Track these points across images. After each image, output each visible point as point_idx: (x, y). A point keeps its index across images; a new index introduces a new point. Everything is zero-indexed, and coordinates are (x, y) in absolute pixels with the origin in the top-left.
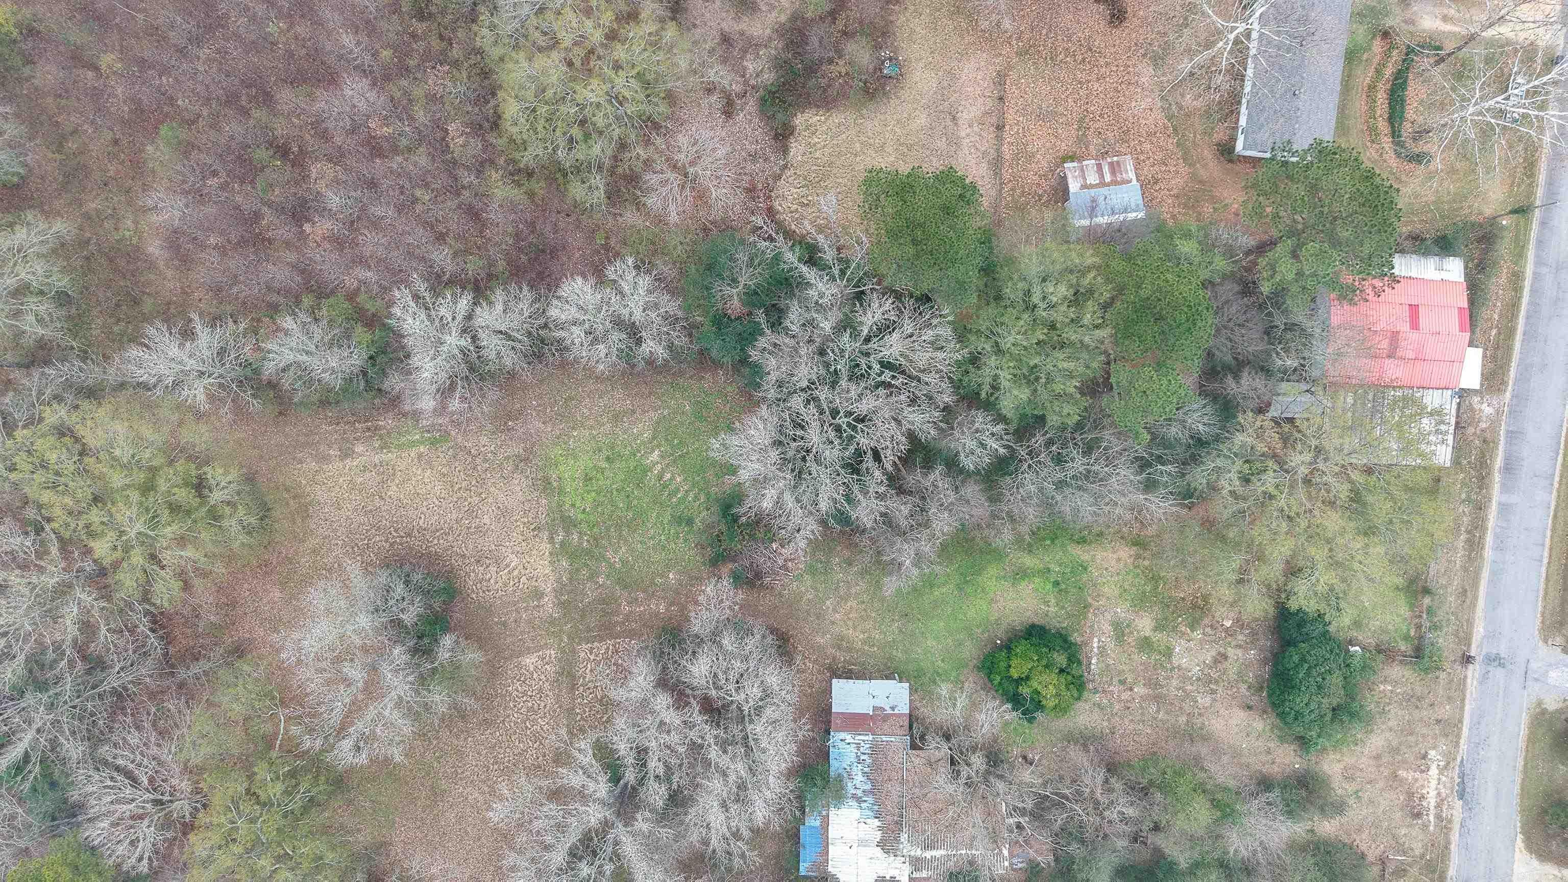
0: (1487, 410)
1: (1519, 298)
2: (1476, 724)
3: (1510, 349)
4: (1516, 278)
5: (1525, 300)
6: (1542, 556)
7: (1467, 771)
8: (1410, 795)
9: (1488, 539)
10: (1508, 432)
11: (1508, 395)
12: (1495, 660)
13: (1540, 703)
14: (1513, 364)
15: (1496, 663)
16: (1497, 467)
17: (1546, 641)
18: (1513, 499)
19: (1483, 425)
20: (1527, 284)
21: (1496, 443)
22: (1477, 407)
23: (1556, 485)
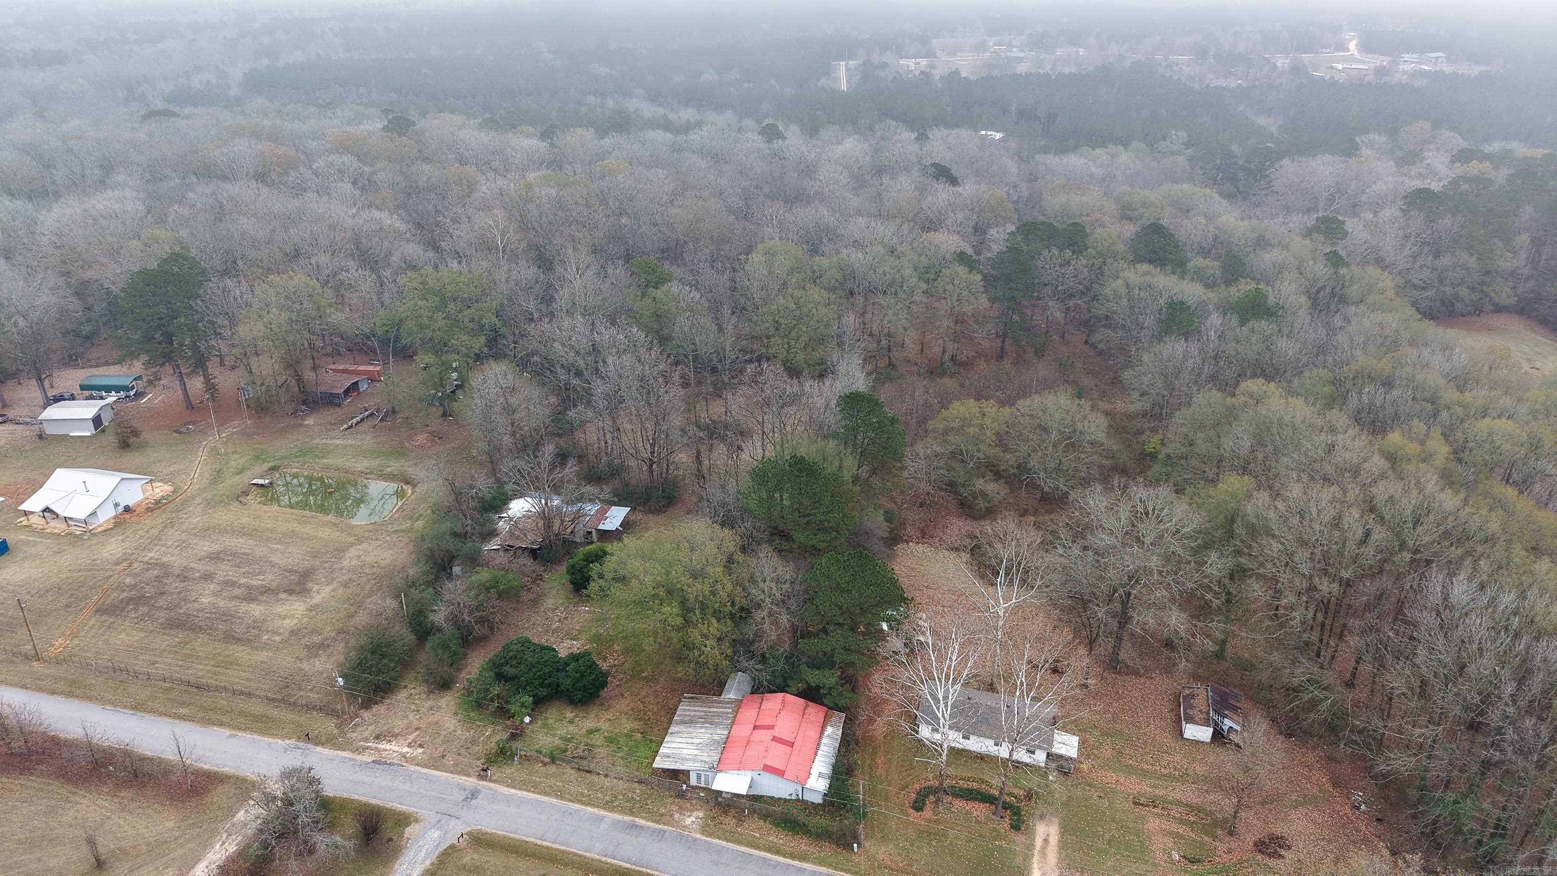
0: (689, 821)
1: (785, 857)
2: (427, 778)
3: (740, 843)
4: (803, 858)
5: (781, 859)
6: (545, 840)
7: (392, 767)
8: (396, 736)
9: (577, 805)
10: (665, 832)
11: (698, 836)
12: (474, 794)
13: (417, 821)
14: (725, 843)
15: (469, 796)
16: (637, 820)
17: (470, 834)
18: (604, 826)
19: (676, 816)
20: (796, 863)
21: (657, 822)
22: (694, 814)
23: (604, 859)
